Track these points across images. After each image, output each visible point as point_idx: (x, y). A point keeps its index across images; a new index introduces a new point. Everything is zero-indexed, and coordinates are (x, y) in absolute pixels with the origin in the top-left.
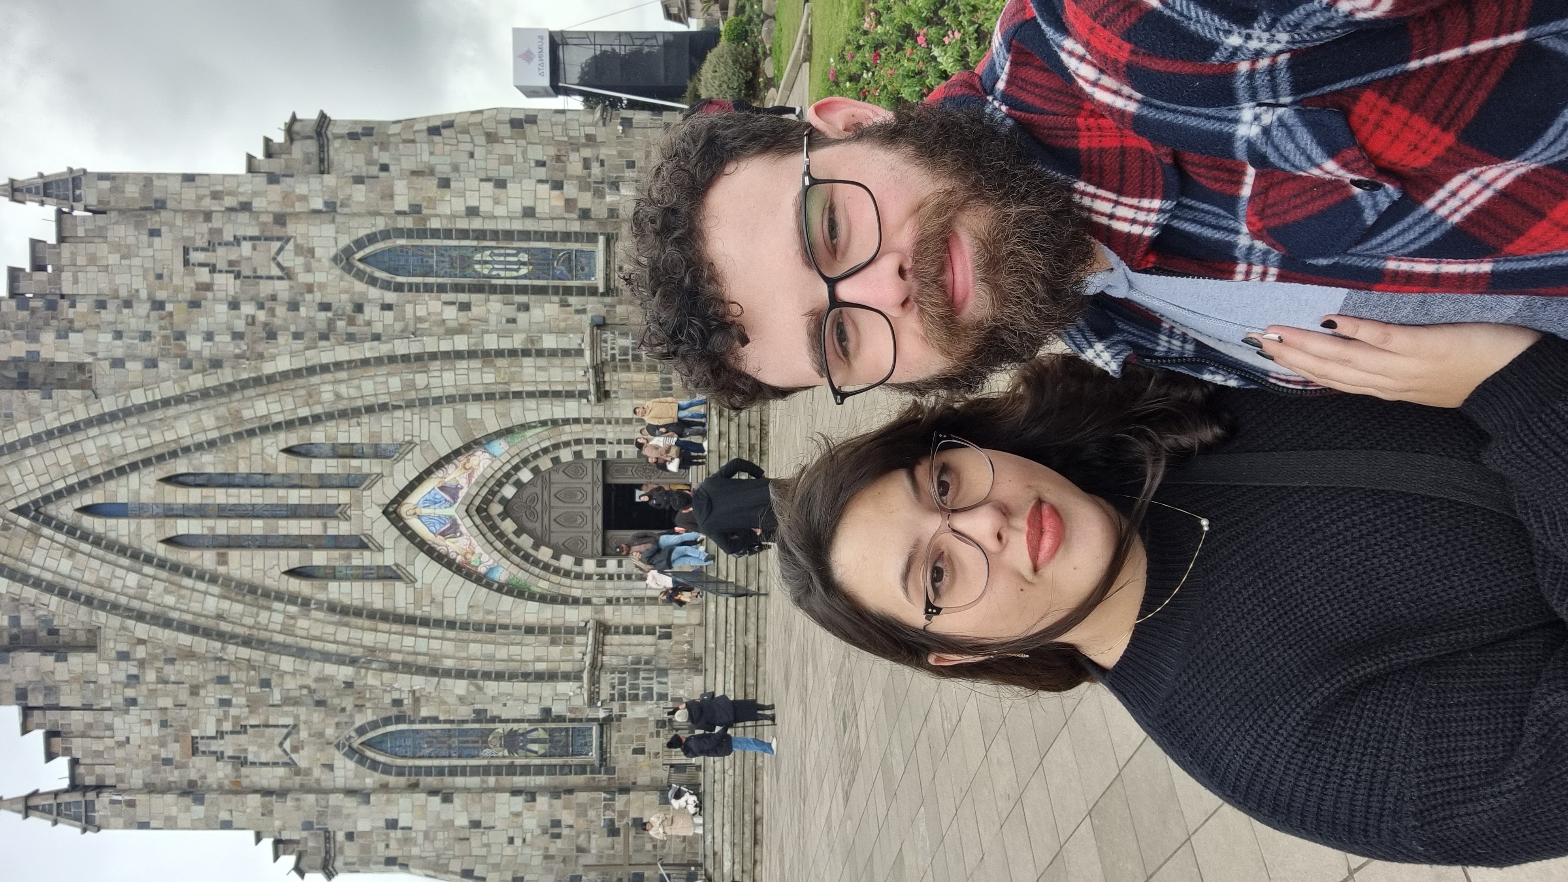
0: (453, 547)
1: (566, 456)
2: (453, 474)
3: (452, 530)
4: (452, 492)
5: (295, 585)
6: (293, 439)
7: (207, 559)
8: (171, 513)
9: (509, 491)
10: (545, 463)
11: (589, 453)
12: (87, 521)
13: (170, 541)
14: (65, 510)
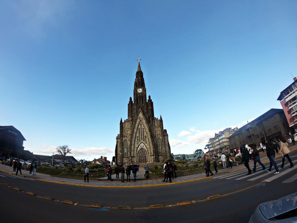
0: (140, 147)
1: (146, 154)
2: (145, 146)
3: (141, 146)
4: (143, 146)
5: (137, 137)
6: (146, 136)
7: (138, 131)
8: (141, 128)
9: (143, 150)
10: (146, 153)
11: (147, 156)
12: (140, 124)
13: (139, 129)
14: (141, 122)
